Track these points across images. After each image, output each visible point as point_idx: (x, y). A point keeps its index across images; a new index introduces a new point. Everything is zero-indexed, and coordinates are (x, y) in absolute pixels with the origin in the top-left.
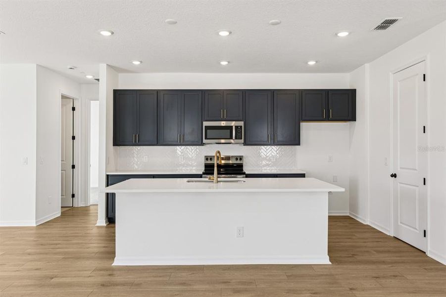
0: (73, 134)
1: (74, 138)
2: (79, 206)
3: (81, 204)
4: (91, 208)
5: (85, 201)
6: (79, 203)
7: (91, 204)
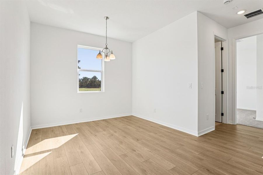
0: (222, 68)
1: (222, 71)
2: (228, 123)
3: (229, 122)
4: (238, 127)
5: (232, 120)
6: (227, 120)
7: (237, 123)
